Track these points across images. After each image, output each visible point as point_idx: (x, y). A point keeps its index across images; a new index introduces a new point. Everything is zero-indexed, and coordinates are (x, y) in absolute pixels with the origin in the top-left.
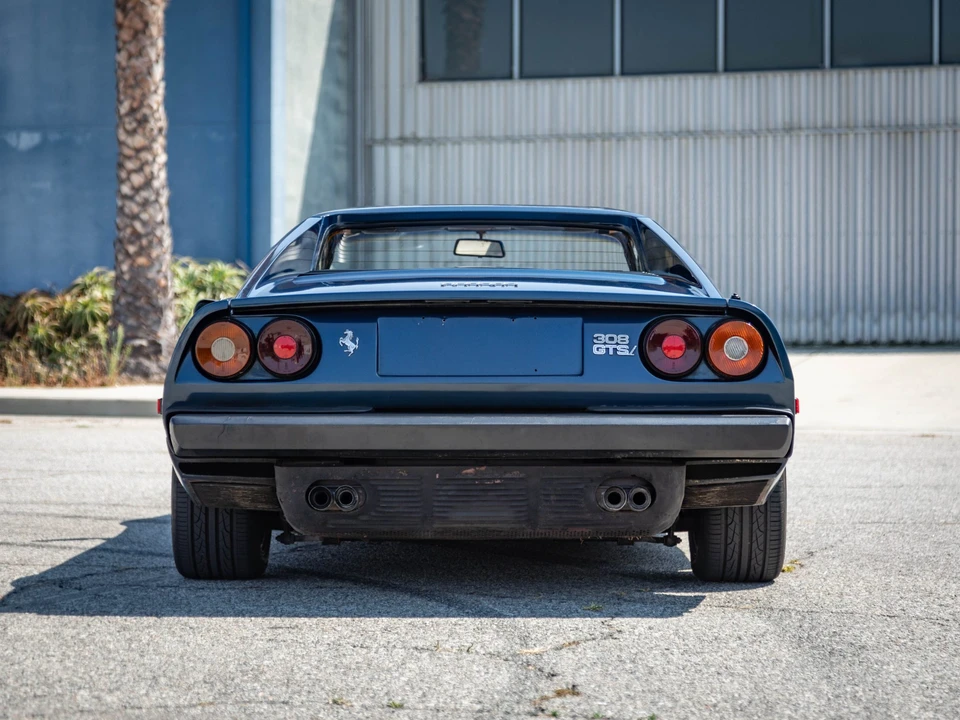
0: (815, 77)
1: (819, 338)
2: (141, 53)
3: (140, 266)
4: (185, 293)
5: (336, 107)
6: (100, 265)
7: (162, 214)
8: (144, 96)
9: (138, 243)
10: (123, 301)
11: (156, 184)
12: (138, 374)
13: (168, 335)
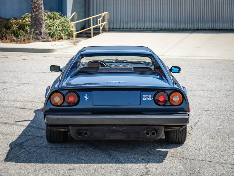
1: (192, 28)
3: (37, 14)
4: (47, 19)
6: (28, 13)
7: (42, 2)
9: (36, 9)
10: (33, 22)
12: (37, 39)
13: (43, 30)
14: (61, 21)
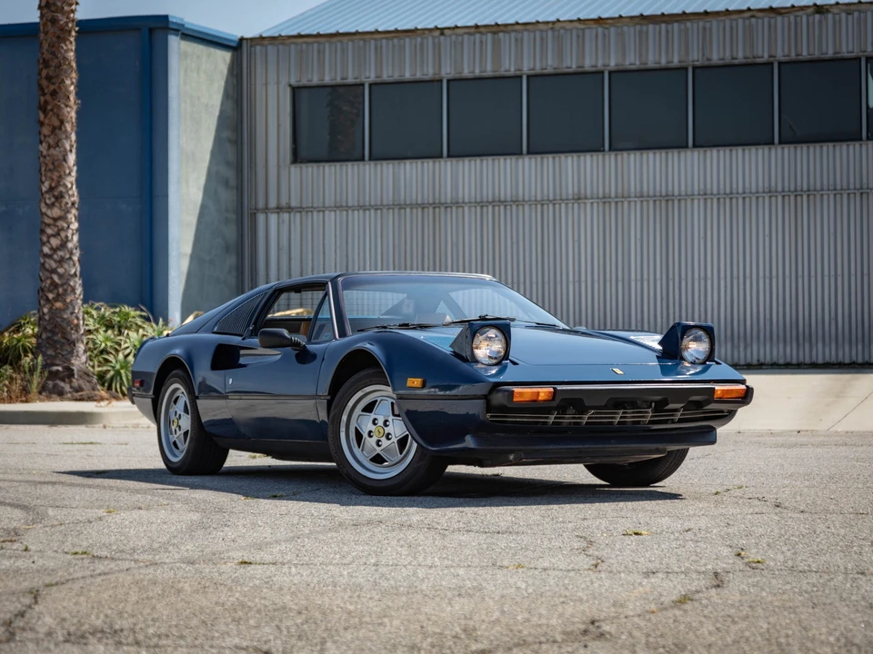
0: (597, 157)
2: (57, 145)
3: (57, 309)
4: (97, 330)
5: (226, 184)
7: (75, 269)
8: (60, 177)
9: (56, 291)
10: (44, 336)
11: (70, 245)
12: (55, 393)
13: (80, 361)
14: (144, 335)
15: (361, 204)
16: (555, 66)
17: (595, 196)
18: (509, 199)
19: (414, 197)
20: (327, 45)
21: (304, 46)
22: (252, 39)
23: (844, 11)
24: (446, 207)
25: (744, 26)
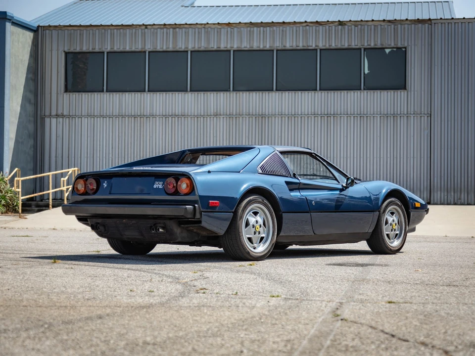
0: (226, 94)
5: (30, 102)
15: (102, 114)
16: (206, 46)
17: (225, 114)
18: (180, 114)
19: (130, 112)
20: (85, 31)
21: (72, 31)
22: (44, 27)
23: (354, 25)
24: (147, 117)
25: (303, 30)
